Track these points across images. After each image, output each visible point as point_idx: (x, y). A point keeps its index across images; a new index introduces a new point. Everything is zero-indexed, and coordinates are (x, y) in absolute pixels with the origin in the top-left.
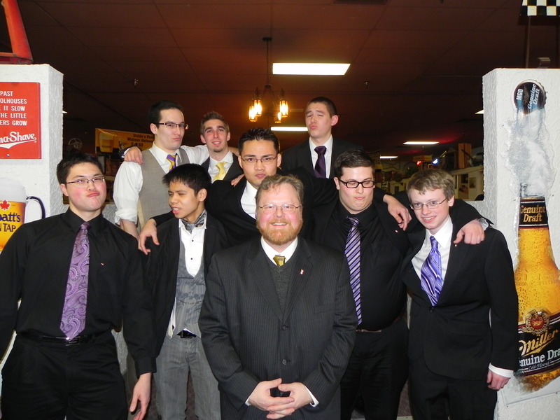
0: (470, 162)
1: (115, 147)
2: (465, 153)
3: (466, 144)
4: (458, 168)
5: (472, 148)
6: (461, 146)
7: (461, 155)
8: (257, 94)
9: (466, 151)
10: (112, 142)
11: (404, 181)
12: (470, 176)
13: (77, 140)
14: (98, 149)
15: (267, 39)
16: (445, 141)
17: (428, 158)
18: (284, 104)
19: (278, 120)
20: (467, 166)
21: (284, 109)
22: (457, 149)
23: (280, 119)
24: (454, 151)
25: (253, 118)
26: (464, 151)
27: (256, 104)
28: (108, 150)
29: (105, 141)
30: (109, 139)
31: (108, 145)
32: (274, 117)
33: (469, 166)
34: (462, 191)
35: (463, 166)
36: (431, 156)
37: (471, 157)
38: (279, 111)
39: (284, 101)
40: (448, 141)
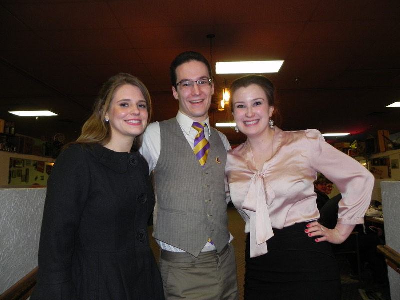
0: (390, 145)
2: (385, 137)
3: (385, 131)
4: (379, 152)
5: (390, 134)
6: (380, 133)
7: (381, 140)
9: (385, 135)
12: (392, 158)
13: (61, 135)
15: (211, 37)
16: (355, 133)
17: (347, 144)
18: (226, 92)
19: (221, 108)
20: (387, 149)
21: (226, 97)
22: (376, 135)
23: (223, 107)
26: (383, 136)
32: (218, 105)
33: (391, 149)
35: (384, 150)
36: (349, 144)
37: (391, 142)
38: (222, 99)
39: (226, 89)
40: (358, 132)
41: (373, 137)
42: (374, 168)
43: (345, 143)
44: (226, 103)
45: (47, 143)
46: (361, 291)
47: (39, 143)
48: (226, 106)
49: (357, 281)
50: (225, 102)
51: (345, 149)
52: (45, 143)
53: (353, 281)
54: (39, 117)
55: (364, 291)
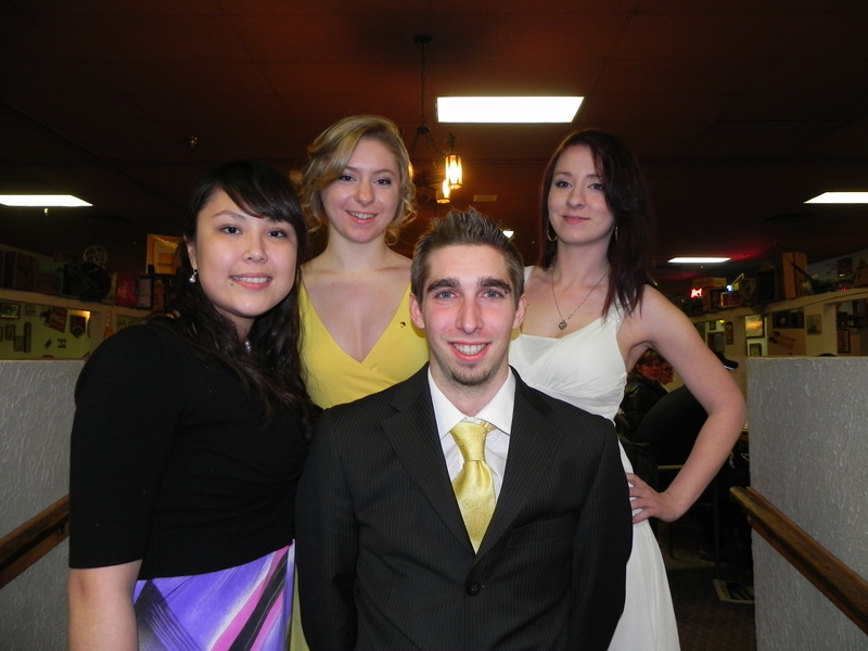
0: (807, 285)
2: (796, 267)
3: (797, 254)
4: (782, 298)
5: (809, 263)
6: (787, 257)
7: (788, 270)
9: (797, 263)
12: (807, 313)
13: (99, 250)
14: (151, 268)
15: (422, 39)
16: (741, 256)
17: (718, 282)
18: (453, 163)
19: (443, 197)
20: (800, 293)
21: (453, 173)
22: (779, 262)
23: (446, 195)
26: (793, 264)
28: (168, 271)
29: (163, 256)
30: (169, 252)
31: (169, 262)
32: (435, 190)
33: (807, 293)
34: (775, 342)
35: (793, 294)
36: (724, 279)
37: (808, 278)
38: (443, 178)
39: (453, 157)
40: (747, 256)
41: (772, 267)
42: (778, 333)
43: (716, 279)
44: (453, 187)
45: (66, 266)
46: (718, 584)
47: (48, 265)
48: (453, 193)
49: (713, 564)
50: (450, 184)
51: (715, 291)
52: (63, 267)
53: (704, 563)
54: (50, 208)
55: (724, 583)
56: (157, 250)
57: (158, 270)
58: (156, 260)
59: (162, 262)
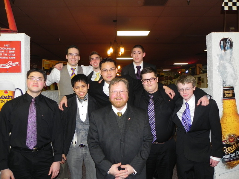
0: (202, 72)
1: (51, 67)
2: (199, 68)
3: (200, 64)
4: (196, 74)
5: (203, 66)
6: (197, 65)
7: (198, 69)
8: (110, 44)
9: (200, 67)
10: (49, 65)
11: (174, 80)
12: (202, 78)
13: (35, 65)
14: (44, 68)
15: (115, 21)
16: (191, 63)
18: (122, 48)
19: (120, 55)
20: (200, 73)
21: (122, 50)
22: (196, 66)
23: (120, 54)
24: (195, 67)
25: (109, 54)
26: (199, 67)
27: (110, 48)
28: (47, 68)
29: (46, 64)
30: (48, 64)
31: (48, 66)
32: (118, 53)
33: (201, 73)
34: (199, 84)
35: (199, 74)
36: (185, 70)
37: (202, 70)
40: (192, 63)
42: (199, 82)
43: (183, 69)
44: (122, 53)
51: (182, 72)
56: (45, 63)
57: (45, 68)
58: (45, 66)
59: (46, 66)
